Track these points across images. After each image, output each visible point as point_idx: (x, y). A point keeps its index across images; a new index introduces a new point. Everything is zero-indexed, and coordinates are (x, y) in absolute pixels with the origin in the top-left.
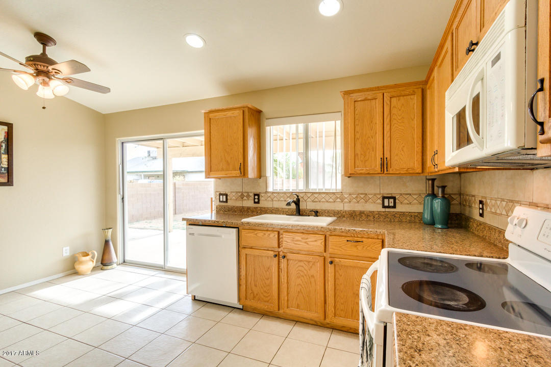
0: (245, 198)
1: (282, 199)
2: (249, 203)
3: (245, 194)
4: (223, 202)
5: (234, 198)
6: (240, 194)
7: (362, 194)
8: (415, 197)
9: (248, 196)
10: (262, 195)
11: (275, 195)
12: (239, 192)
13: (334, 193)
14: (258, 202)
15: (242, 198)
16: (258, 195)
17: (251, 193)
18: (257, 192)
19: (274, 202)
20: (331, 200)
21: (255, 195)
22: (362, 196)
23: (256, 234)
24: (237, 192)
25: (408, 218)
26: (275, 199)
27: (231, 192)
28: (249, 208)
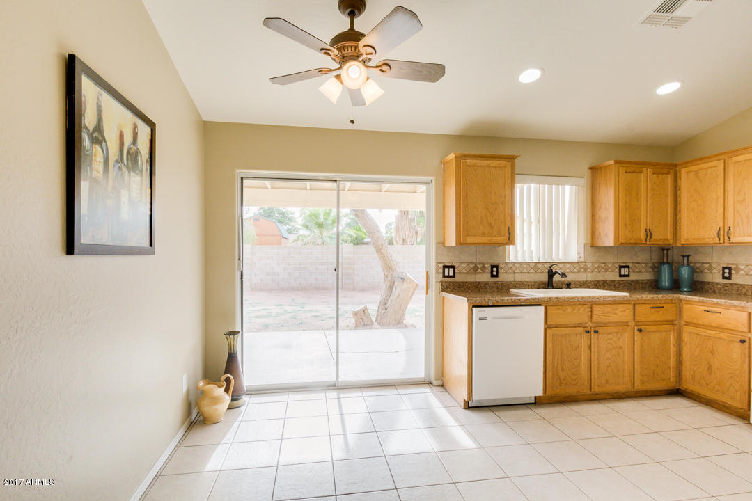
0: (479, 271)
1: (525, 271)
2: (485, 277)
3: (480, 266)
4: (449, 277)
5: (464, 271)
6: (472, 266)
7: (603, 263)
8: (643, 265)
9: (484, 268)
10: (502, 266)
11: (517, 266)
12: (472, 263)
13: (577, 263)
14: (497, 276)
15: (476, 271)
16: (497, 267)
17: (488, 264)
18: (496, 262)
19: (516, 275)
20: (575, 270)
21: (492, 267)
22: (603, 265)
23: (565, 311)
24: (468, 264)
25: (641, 286)
26: (517, 271)
27: (461, 264)
28: (486, 284)
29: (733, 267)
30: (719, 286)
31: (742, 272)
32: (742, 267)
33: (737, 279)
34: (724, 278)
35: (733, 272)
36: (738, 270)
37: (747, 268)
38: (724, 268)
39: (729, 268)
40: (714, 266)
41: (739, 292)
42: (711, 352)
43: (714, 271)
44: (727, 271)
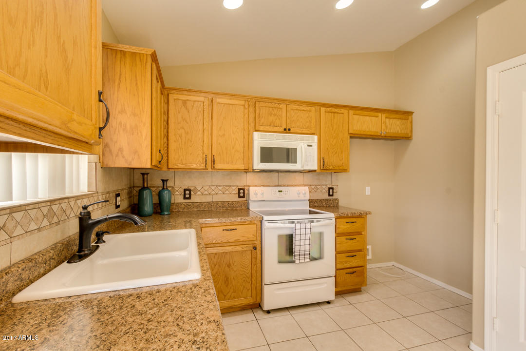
29: (192, 189)
30: (183, 206)
31: (199, 193)
32: (199, 189)
33: (195, 198)
34: (185, 198)
35: (192, 193)
36: (196, 191)
37: (203, 189)
38: (185, 190)
39: (190, 190)
40: (177, 189)
41: (199, 209)
42: (228, 266)
43: (177, 193)
44: (187, 193)
